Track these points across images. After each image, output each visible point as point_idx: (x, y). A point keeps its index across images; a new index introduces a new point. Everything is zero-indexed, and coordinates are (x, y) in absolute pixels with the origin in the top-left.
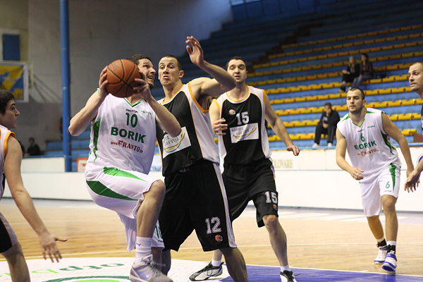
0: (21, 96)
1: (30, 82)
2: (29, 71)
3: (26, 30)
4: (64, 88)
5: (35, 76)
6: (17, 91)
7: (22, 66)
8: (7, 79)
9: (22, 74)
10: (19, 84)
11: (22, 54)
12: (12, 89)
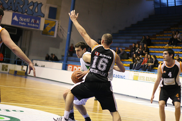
0: (53, 35)
1: (58, 29)
2: (59, 24)
3: (60, 6)
4: (69, 33)
5: (61, 26)
6: (52, 32)
7: (56, 22)
8: (48, 26)
9: (55, 25)
10: (53, 29)
11: (57, 16)
12: (50, 31)
